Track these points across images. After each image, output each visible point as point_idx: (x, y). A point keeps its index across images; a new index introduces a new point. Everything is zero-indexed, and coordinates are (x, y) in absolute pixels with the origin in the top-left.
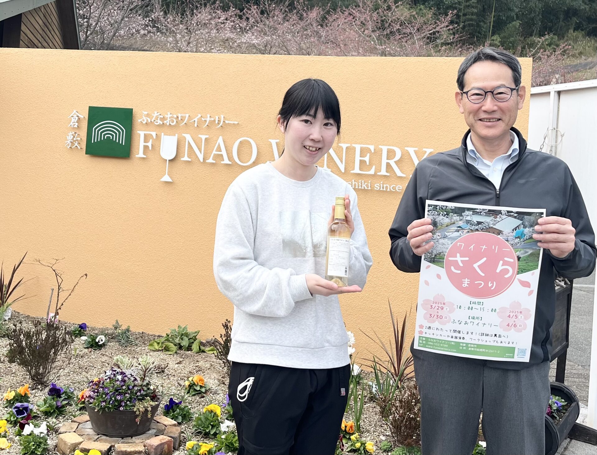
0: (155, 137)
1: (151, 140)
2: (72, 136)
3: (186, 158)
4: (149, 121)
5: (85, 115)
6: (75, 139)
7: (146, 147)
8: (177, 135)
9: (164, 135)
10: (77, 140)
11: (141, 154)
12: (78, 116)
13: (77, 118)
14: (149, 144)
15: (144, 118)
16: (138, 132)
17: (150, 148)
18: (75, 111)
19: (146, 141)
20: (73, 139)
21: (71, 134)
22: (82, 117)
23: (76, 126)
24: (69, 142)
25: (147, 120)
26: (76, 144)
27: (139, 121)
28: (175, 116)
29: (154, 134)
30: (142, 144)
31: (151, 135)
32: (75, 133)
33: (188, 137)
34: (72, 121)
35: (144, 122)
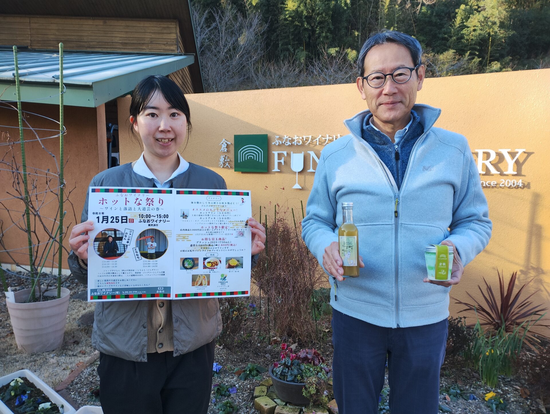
0: (286, 155)
1: (283, 158)
2: (224, 159)
3: (311, 170)
4: (281, 143)
5: (231, 142)
6: (226, 161)
7: (279, 164)
8: (303, 152)
9: (293, 153)
10: (227, 161)
11: (276, 169)
12: (226, 143)
13: (226, 144)
14: (282, 161)
15: (277, 141)
16: (273, 152)
17: (283, 164)
18: (224, 140)
19: (279, 158)
20: (224, 161)
21: (222, 157)
22: (230, 143)
23: (226, 151)
24: (222, 162)
25: (279, 143)
26: (227, 164)
27: (273, 143)
28: (301, 138)
29: (285, 153)
30: (276, 161)
31: (283, 154)
32: (226, 156)
33: (312, 154)
34: (223, 147)
35: (277, 144)
